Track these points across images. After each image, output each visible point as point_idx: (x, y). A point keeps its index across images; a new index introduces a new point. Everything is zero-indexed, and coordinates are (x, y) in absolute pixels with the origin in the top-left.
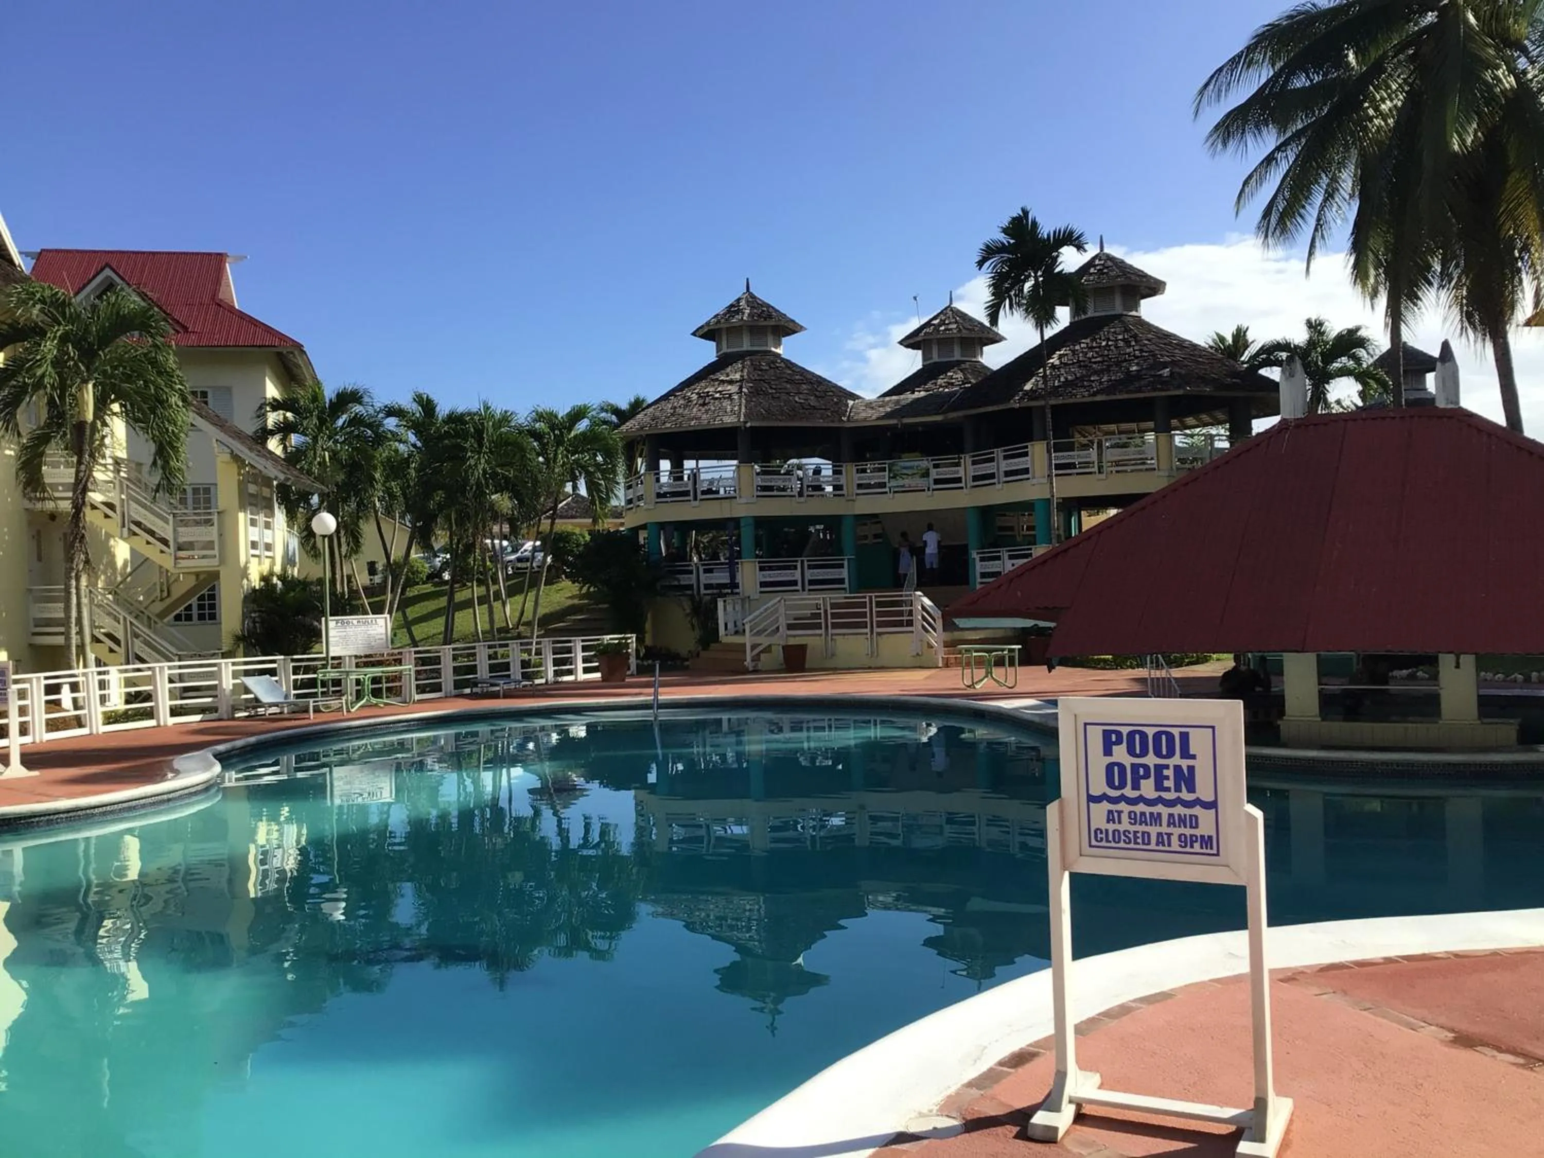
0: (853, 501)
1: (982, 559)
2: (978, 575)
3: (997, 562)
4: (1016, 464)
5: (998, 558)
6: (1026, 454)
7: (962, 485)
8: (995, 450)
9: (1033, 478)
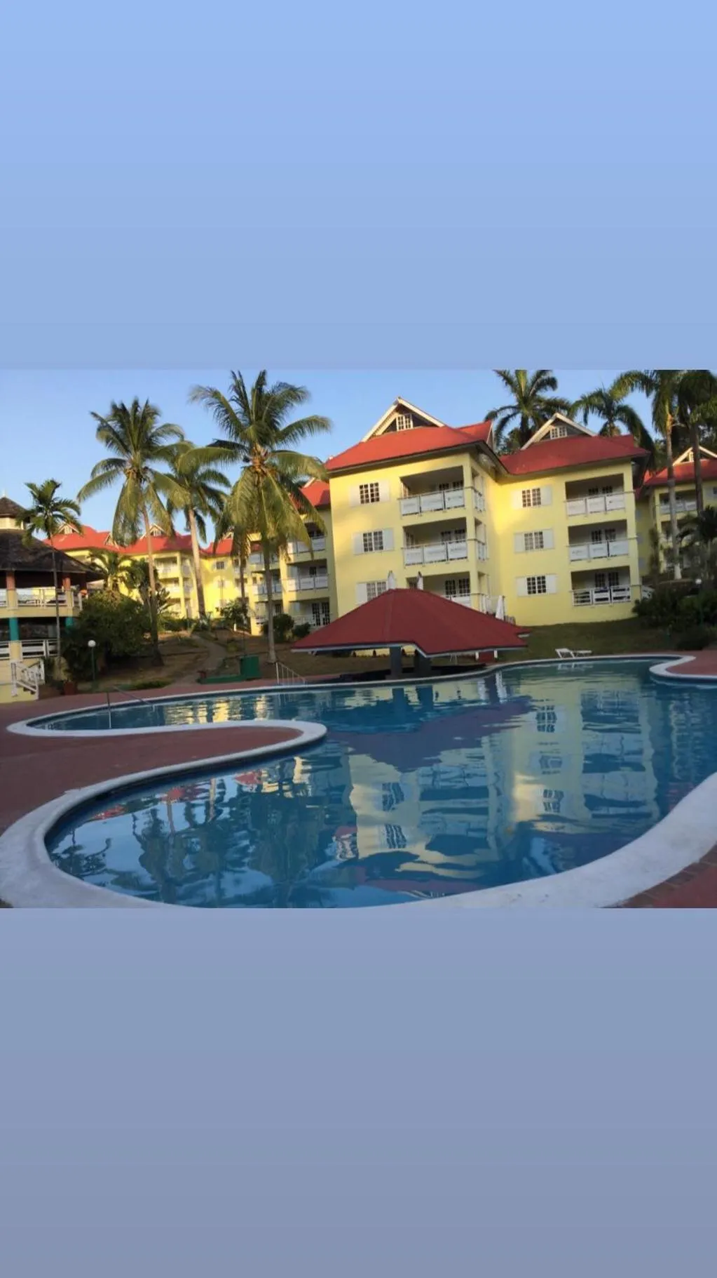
9: (9, 607)
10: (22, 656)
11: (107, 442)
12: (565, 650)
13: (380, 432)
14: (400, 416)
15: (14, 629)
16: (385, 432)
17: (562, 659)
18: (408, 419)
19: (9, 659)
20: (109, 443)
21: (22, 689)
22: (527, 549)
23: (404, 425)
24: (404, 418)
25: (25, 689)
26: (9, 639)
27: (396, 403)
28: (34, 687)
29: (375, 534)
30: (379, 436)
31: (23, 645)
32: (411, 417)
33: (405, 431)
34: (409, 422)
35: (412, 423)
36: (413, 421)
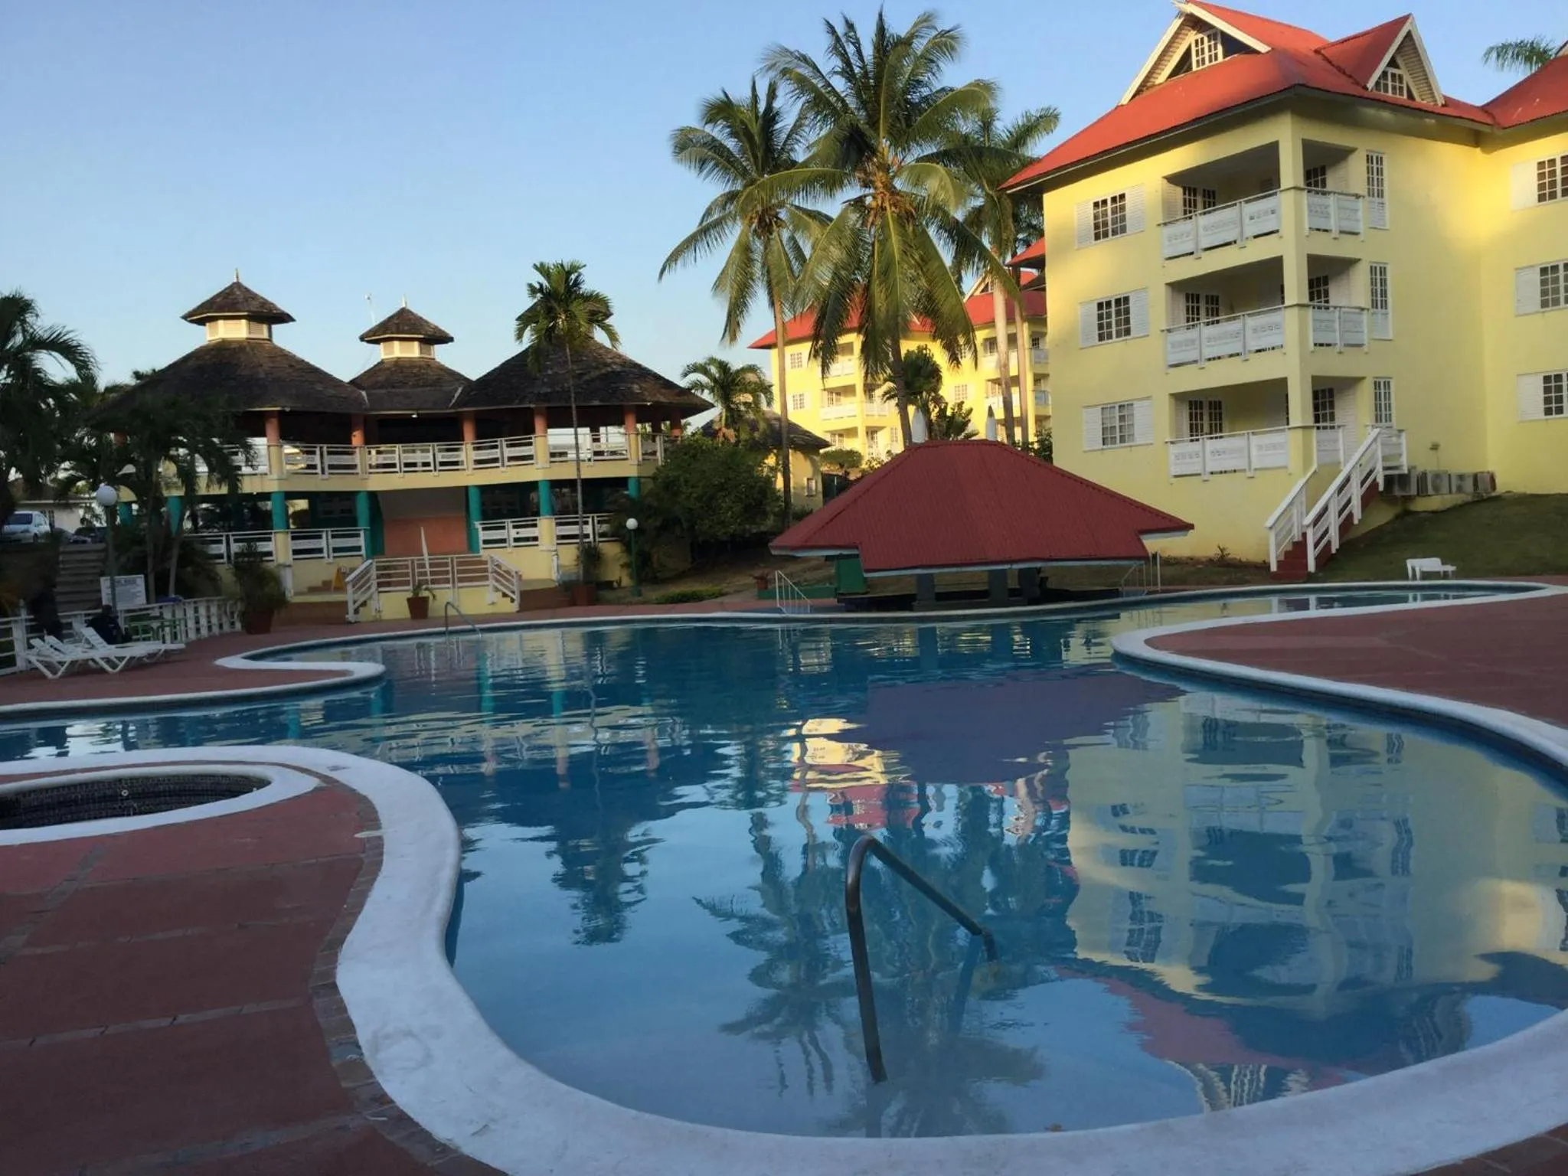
0: (366, 479)
1: (484, 529)
2: (481, 542)
3: (502, 531)
4: (523, 451)
5: (503, 528)
6: (530, 444)
7: (465, 467)
8: (499, 439)
9: (537, 463)
10: (555, 541)
11: (701, 169)
12: (1433, 564)
13: (1161, 78)
14: (1200, 36)
15: (543, 496)
16: (1171, 75)
17: (1419, 582)
18: (1213, 43)
19: (537, 545)
20: (705, 172)
21: (500, 594)
22: (1544, 304)
23: (1207, 55)
24: (1206, 39)
25: (505, 595)
26: (537, 514)
27: (1181, 14)
28: (513, 592)
29: (1118, 301)
30: (1161, 84)
31: (558, 524)
32: (1219, 37)
33: (1209, 67)
34: (1216, 49)
35: (1220, 48)
36: (1223, 44)
